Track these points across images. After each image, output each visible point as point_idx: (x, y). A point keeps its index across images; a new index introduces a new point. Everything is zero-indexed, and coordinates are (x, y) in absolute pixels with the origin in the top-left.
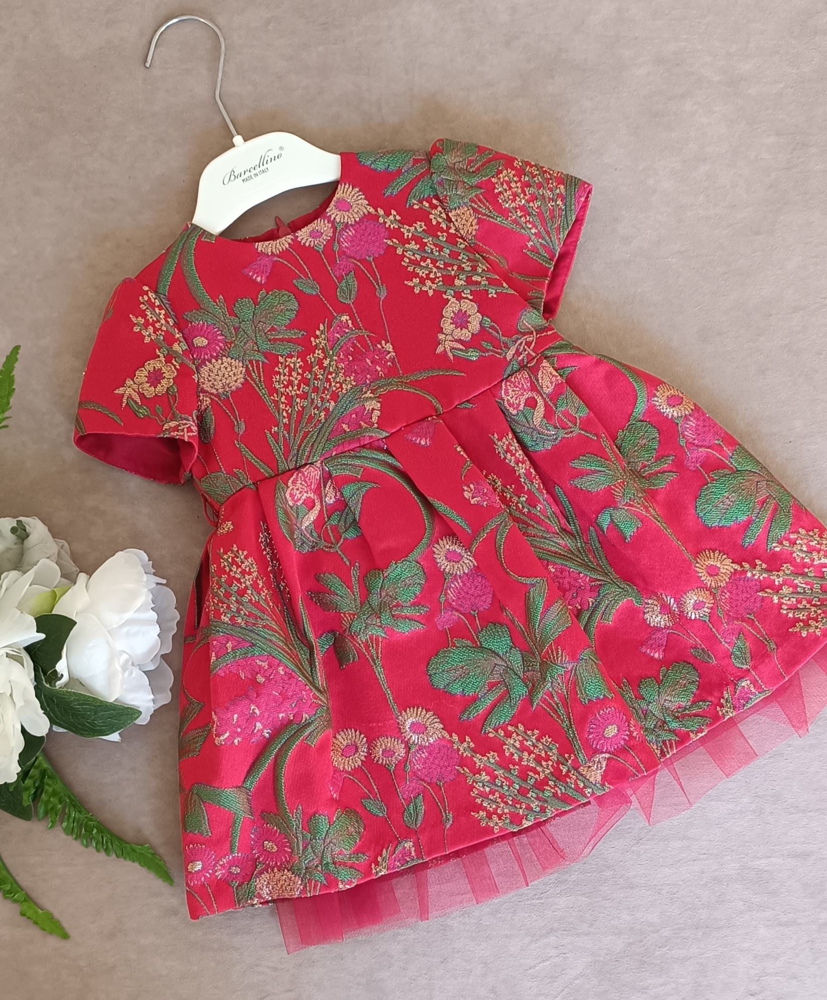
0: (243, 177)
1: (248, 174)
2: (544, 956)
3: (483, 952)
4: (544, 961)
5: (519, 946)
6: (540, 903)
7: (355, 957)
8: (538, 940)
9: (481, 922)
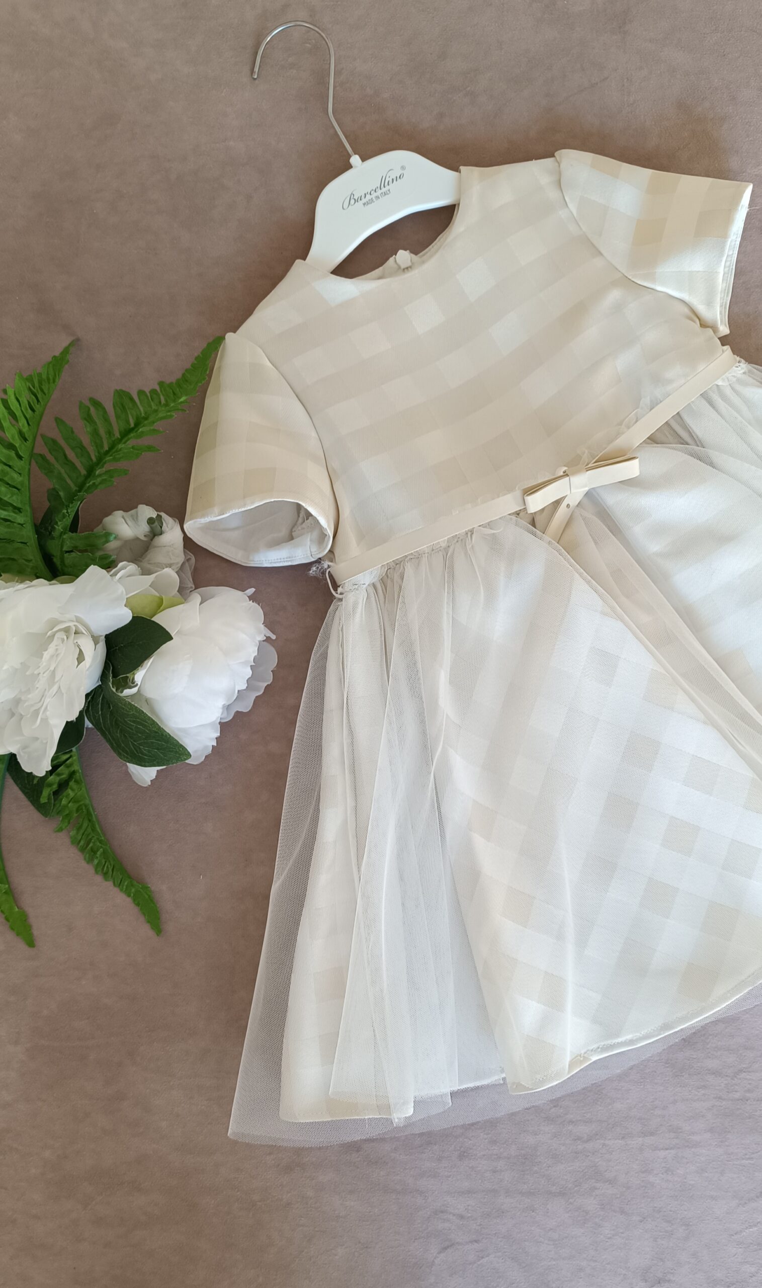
0: (364, 200)
1: (368, 197)
2: (751, 1221)
3: (686, 1213)
4: (751, 1227)
5: (725, 1209)
6: (750, 1164)
7: (548, 1209)
8: (746, 1203)
9: (685, 1181)
